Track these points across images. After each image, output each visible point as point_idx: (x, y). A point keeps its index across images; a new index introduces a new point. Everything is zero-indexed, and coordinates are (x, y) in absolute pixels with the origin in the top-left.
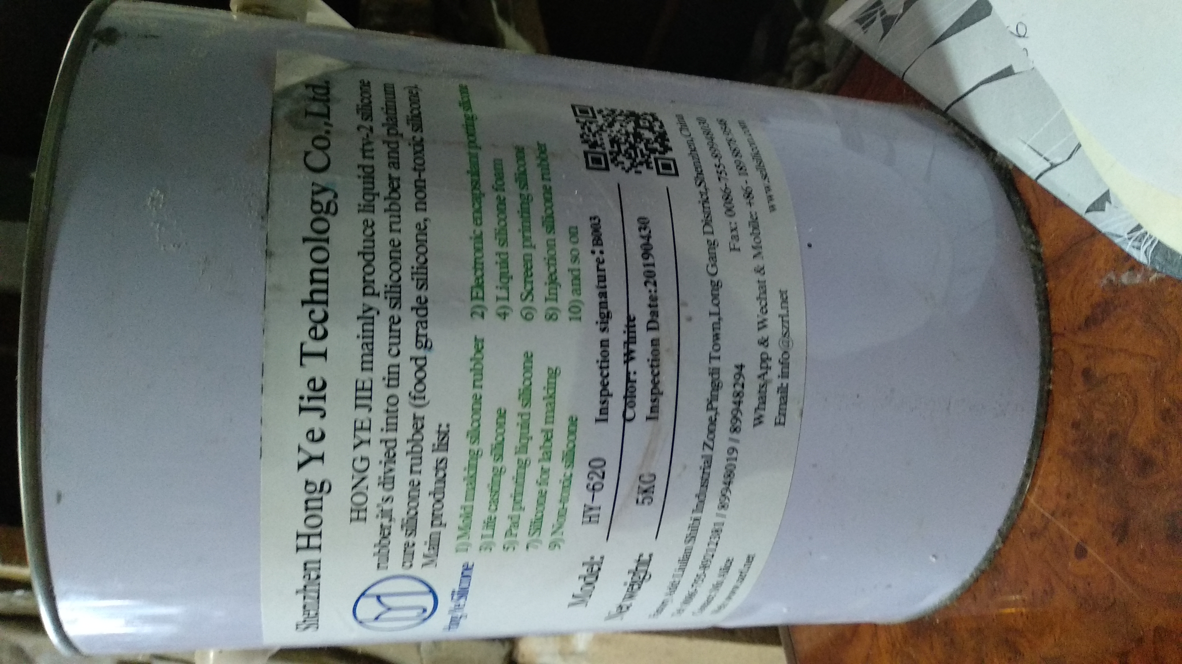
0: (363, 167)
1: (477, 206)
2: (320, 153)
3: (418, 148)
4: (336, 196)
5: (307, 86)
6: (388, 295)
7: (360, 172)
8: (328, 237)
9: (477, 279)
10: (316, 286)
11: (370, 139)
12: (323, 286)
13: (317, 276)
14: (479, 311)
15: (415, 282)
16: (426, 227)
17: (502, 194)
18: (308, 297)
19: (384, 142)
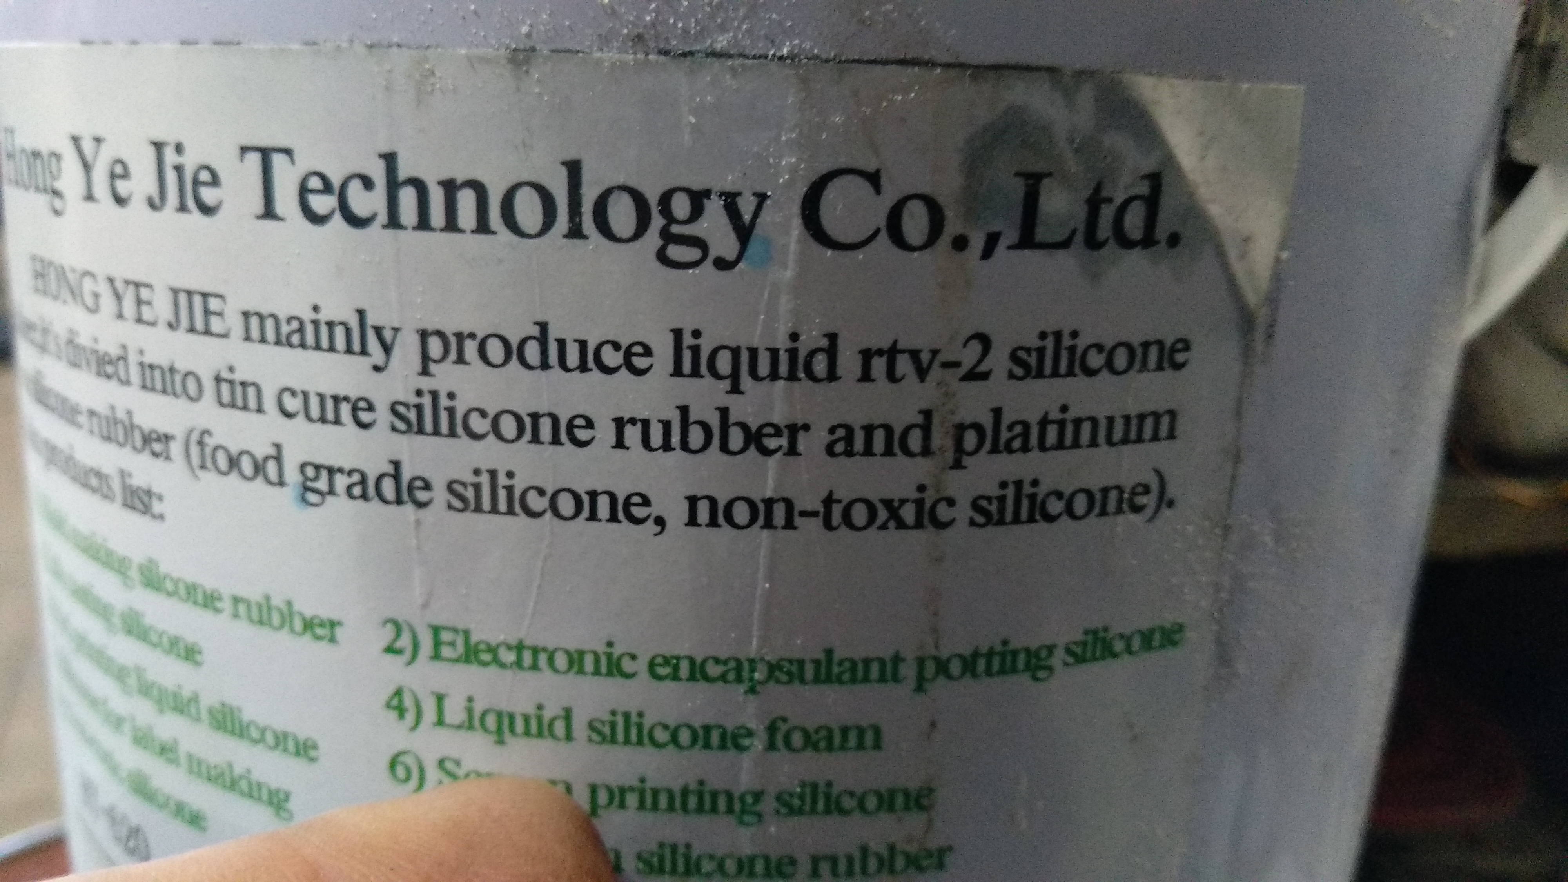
0: (832, 352)
1: (714, 670)
2: (880, 220)
3: (908, 513)
4: (722, 264)
5: (1155, 179)
6: (427, 401)
7: (811, 339)
8: (586, 237)
9: (493, 650)
10: (436, 197)
11: (936, 373)
12: (437, 216)
13: (466, 200)
14: (405, 641)
15: (470, 478)
16: (638, 521)
17: (758, 744)
18: (404, 172)
19: (927, 414)
